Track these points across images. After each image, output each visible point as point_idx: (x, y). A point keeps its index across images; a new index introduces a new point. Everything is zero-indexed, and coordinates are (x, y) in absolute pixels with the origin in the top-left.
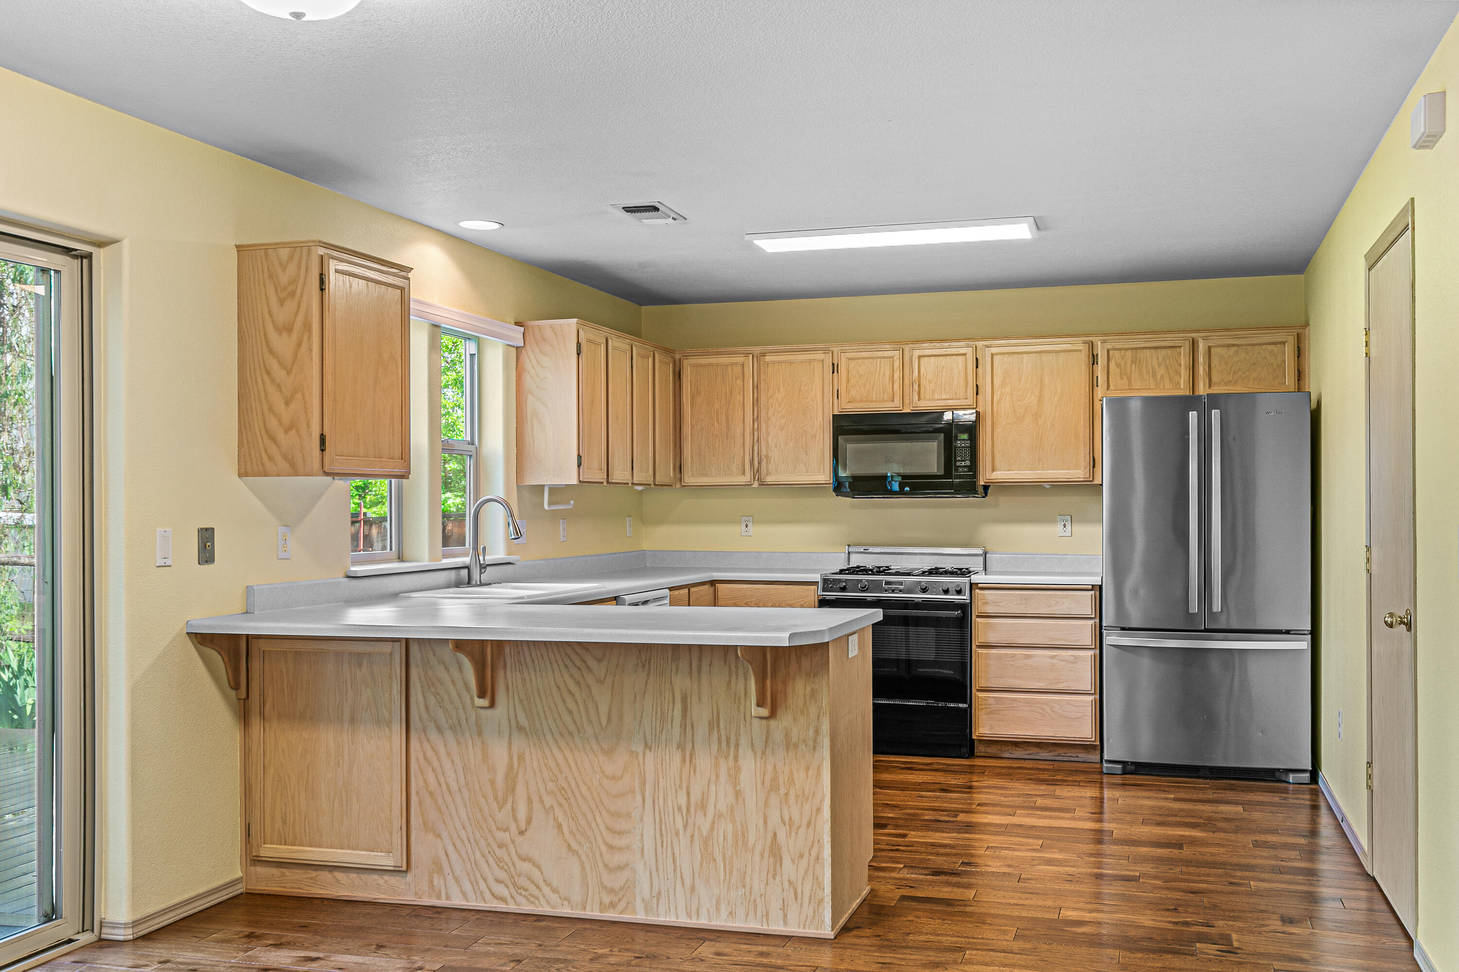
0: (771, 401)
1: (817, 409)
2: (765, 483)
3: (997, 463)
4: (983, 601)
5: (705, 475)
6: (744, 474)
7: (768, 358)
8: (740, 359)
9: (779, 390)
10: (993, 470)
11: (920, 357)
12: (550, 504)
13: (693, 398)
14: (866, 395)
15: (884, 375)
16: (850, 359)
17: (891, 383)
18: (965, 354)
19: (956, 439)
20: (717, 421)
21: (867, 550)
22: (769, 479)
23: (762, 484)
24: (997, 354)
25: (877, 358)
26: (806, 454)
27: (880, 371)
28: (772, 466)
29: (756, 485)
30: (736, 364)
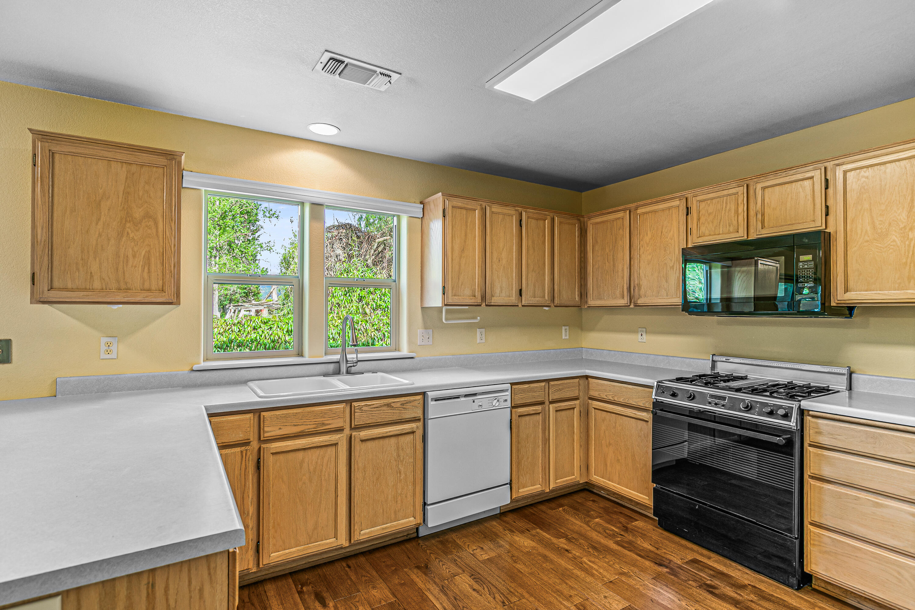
0: (641, 243)
1: (674, 246)
2: (637, 305)
3: (851, 284)
4: (816, 430)
5: (600, 299)
6: (623, 298)
7: (639, 211)
8: (620, 215)
9: (647, 234)
10: (846, 290)
11: (764, 188)
12: (446, 320)
13: (593, 246)
14: (713, 229)
15: (730, 210)
16: (700, 201)
17: (736, 216)
18: (812, 178)
19: (798, 261)
20: (608, 261)
21: (729, 360)
22: (640, 302)
23: (636, 306)
24: (851, 170)
25: (723, 196)
26: (667, 282)
27: (726, 207)
28: (642, 292)
29: (632, 306)
30: (619, 219)
